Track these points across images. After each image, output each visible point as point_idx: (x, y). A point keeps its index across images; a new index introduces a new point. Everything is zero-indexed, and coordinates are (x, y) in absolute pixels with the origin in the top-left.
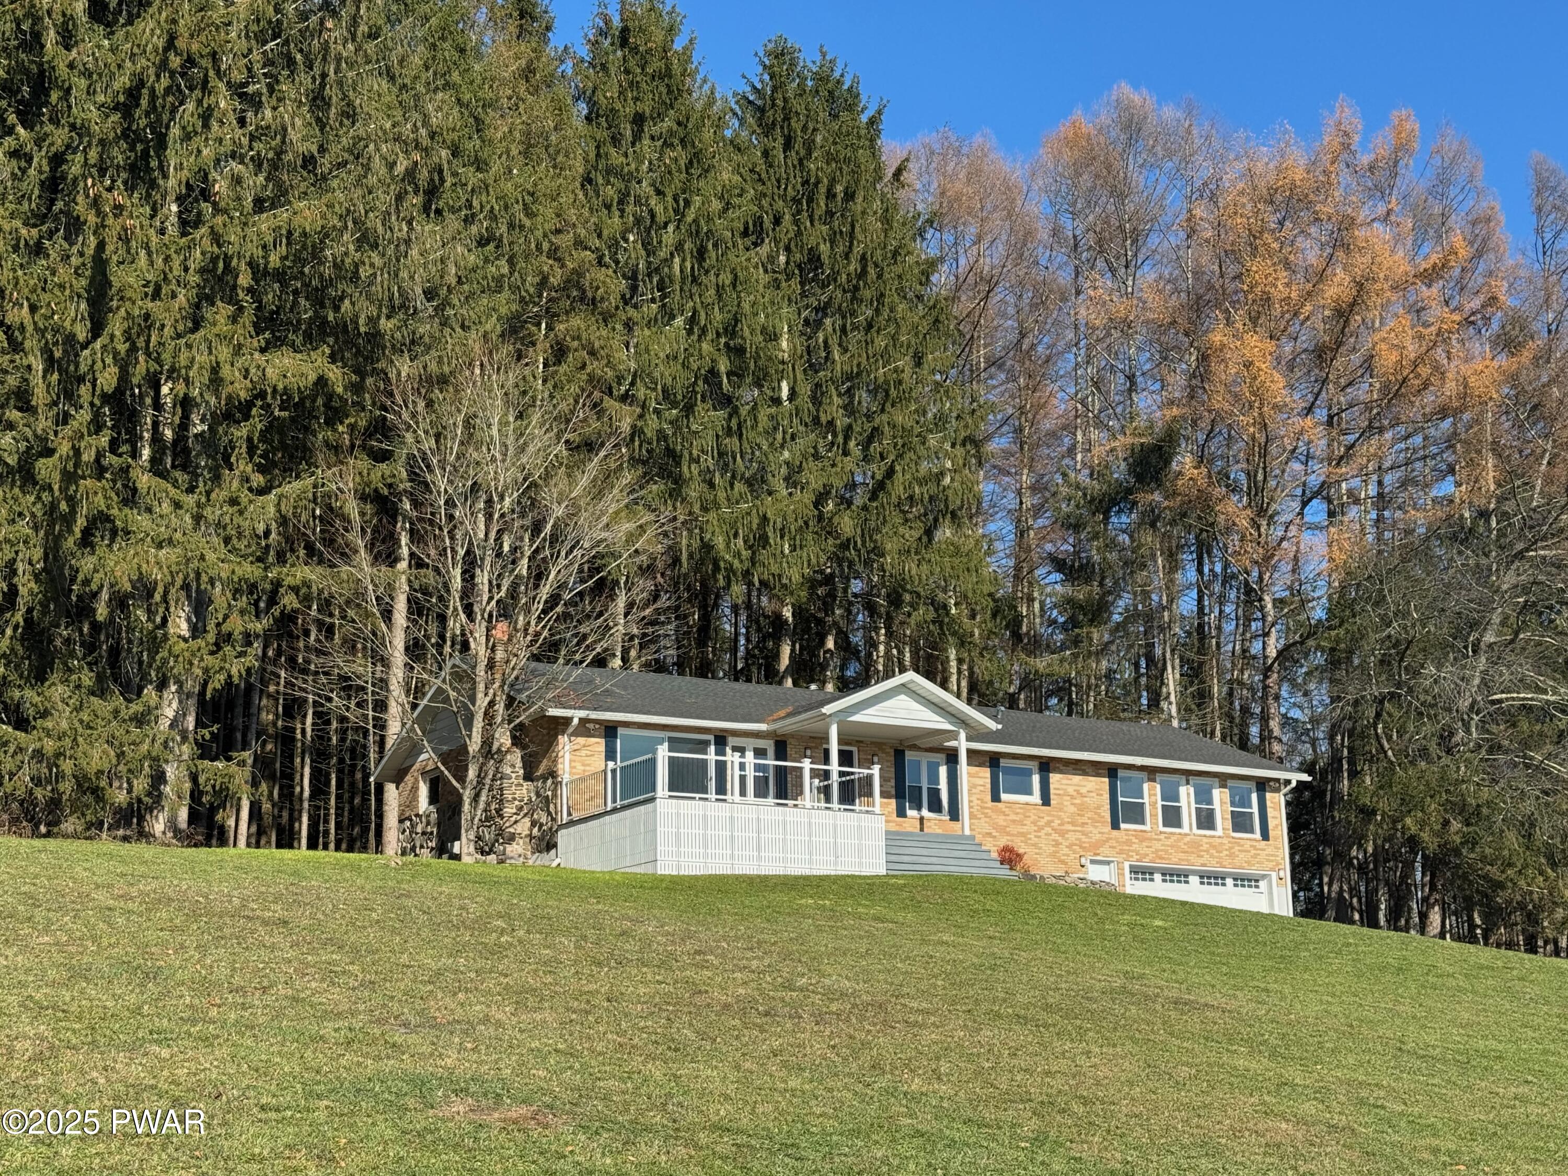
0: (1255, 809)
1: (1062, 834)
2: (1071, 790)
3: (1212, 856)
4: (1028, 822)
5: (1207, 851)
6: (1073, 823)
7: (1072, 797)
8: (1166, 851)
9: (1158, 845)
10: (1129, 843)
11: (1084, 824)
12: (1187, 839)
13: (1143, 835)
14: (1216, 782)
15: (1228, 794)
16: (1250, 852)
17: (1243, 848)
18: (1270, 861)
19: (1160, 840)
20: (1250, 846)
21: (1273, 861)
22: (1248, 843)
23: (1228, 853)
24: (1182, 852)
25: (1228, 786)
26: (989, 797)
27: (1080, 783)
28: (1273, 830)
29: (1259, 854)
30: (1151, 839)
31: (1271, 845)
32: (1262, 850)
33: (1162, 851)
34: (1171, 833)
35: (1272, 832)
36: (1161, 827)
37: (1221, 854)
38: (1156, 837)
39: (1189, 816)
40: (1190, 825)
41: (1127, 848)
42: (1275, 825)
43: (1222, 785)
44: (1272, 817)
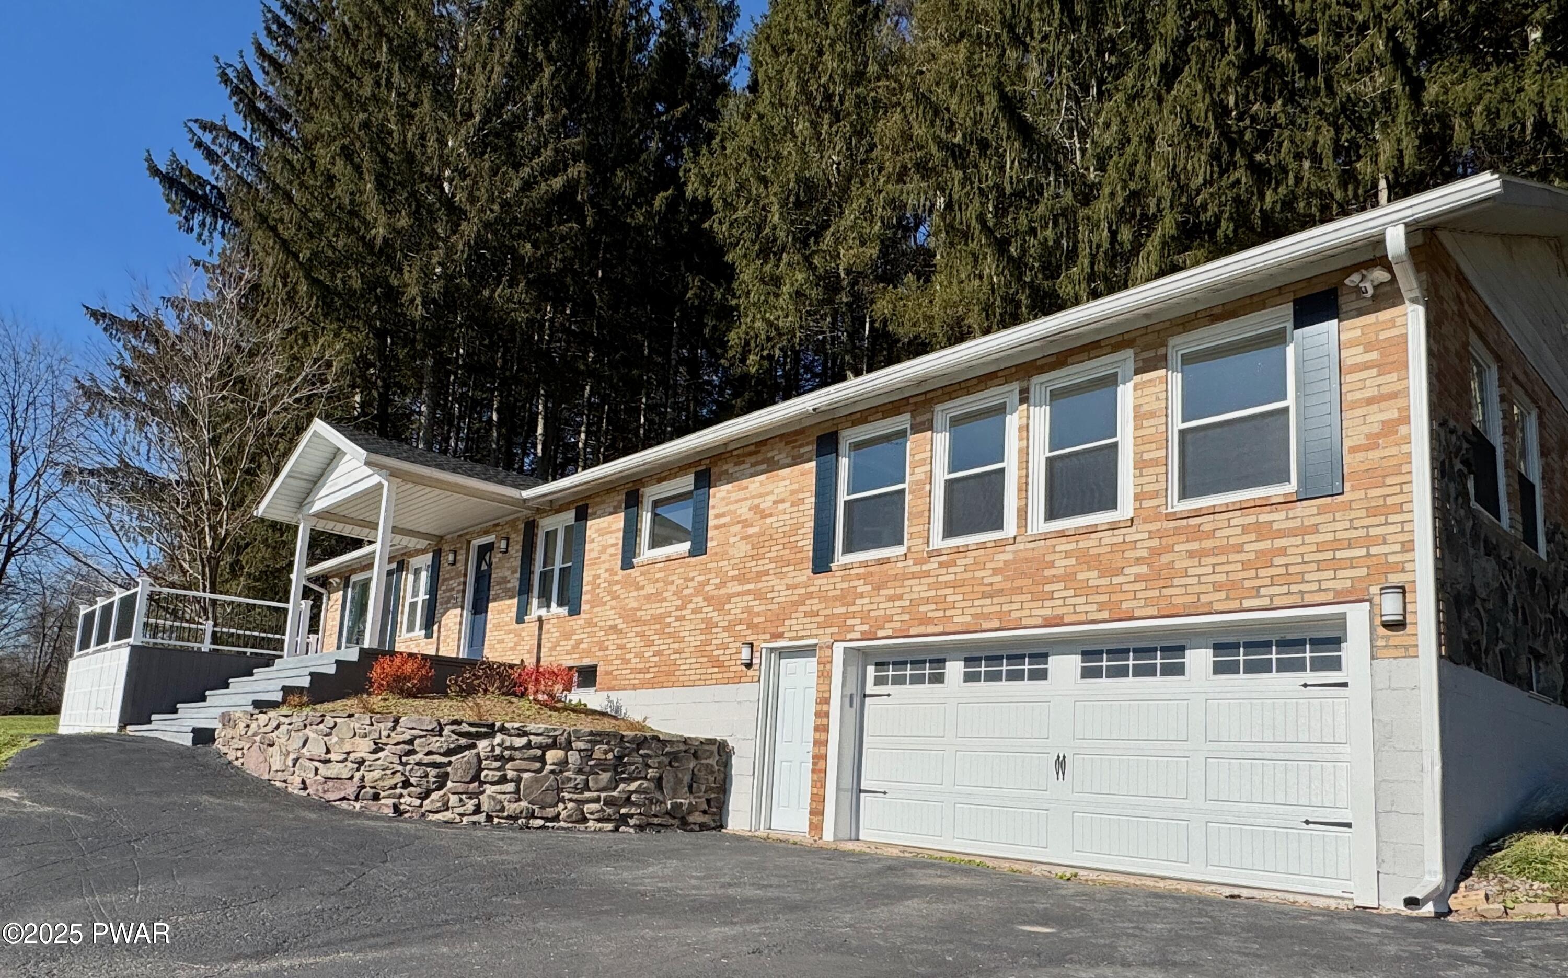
0: (1292, 397)
1: (719, 603)
2: (744, 511)
3: (1085, 590)
4: (668, 594)
5: (1068, 578)
6: (741, 579)
7: (746, 524)
9: (918, 589)
10: (847, 597)
11: (760, 574)
12: (1007, 555)
13: (891, 569)
14: (1129, 353)
15: (1176, 379)
16: (1239, 548)
17: (1208, 544)
18: (1336, 565)
19: (927, 574)
20: (1245, 529)
21: (1351, 563)
22: (1238, 519)
23: (1143, 569)
24: (984, 596)
25: (1175, 357)
26: (619, 563)
27: (762, 490)
28: (1367, 448)
29: (1283, 551)
30: (904, 577)
31: (1348, 506)
32: (1303, 531)
33: (927, 601)
34: (966, 549)
35: (1360, 456)
36: (938, 541)
37: (1116, 580)
38: (917, 568)
39: (1024, 488)
40: (1023, 513)
41: (843, 610)
42: (1376, 428)
43: (1151, 354)
44: (1370, 401)
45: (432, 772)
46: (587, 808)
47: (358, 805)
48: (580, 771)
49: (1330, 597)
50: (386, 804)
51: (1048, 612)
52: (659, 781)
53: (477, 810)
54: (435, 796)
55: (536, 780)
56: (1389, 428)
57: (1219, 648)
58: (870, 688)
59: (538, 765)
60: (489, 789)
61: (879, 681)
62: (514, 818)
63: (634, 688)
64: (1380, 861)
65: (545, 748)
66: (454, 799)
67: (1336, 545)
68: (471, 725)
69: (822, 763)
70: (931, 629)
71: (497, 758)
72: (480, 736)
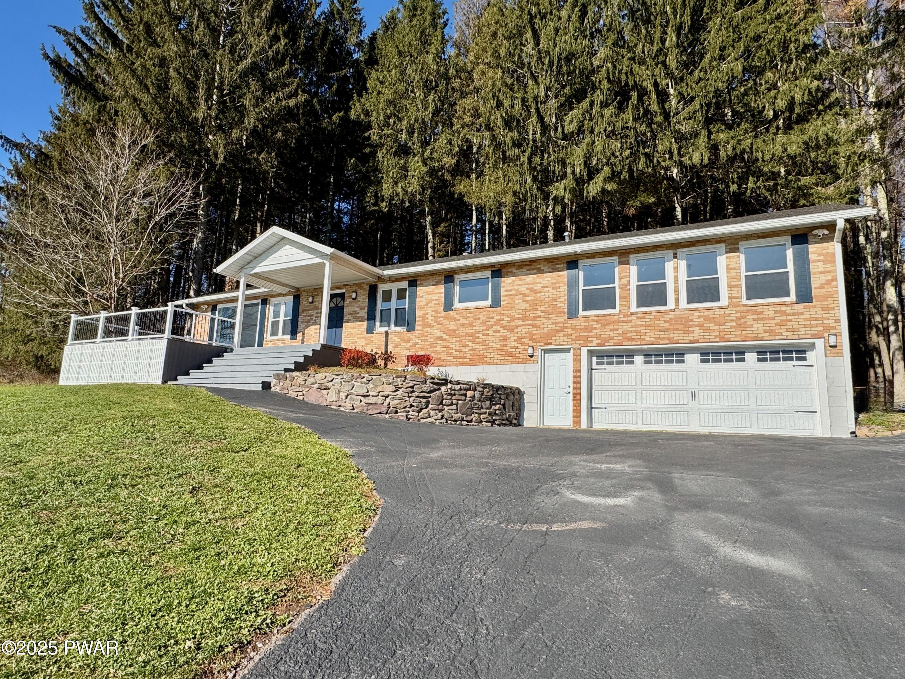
0: (790, 268)
1: (512, 330)
2: (523, 289)
3: (708, 330)
4: (477, 323)
5: (700, 326)
6: (524, 319)
7: (524, 295)
8: (637, 332)
9: (626, 327)
10: (588, 329)
11: (535, 318)
12: (671, 315)
13: (611, 319)
14: (723, 245)
15: (742, 257)
16: (773, 319)
17: (761, 316)
18: (811, 326)
19: (631, 321)
20: (776, 312)
21: (817, 326)
22: (772, 308)
23: (734, 324)
24: (660, 331)
25: (742, 248)
26: (442, 308)
27: (534, 281)
28: (820, 288)
29: (791, 320)
30: (619, 322)
31: (815, 307)
32: (798, 314)
33: (631, 332)
34: (651, 312)
35: (818, 290)
36: (634, 308)
37: (722, 327)
38: (625, 319)
39: (677, 291)
40: (677, 300)
41: (586, 334)
42: (824, 282)
43: (733, 246)
44: (821, 273)
45: (424, 400)
46: (482, 416)
47: (387, 416)
48: (479, 401)
49: (809, 336)
50: (402, 415)
51: (692, 338)
52: (504, 405)
53: (442, 417)
54: (424, 411)
55: (464, 404)
56: (828, 282)
57: (759, 353)
58: (594, 366)
59: (464, 398)
60: (446, 408)
61: (598, 363)
62: (456, 421)
63: (457, 365)
64: (831, 422)
65: (467, 390)
66: (432, 413)
67: (811, 319)
68: (439, 379)
69: (578, 397)
70: (633, 343)
71: (450, 394)
72: (442, 384)
